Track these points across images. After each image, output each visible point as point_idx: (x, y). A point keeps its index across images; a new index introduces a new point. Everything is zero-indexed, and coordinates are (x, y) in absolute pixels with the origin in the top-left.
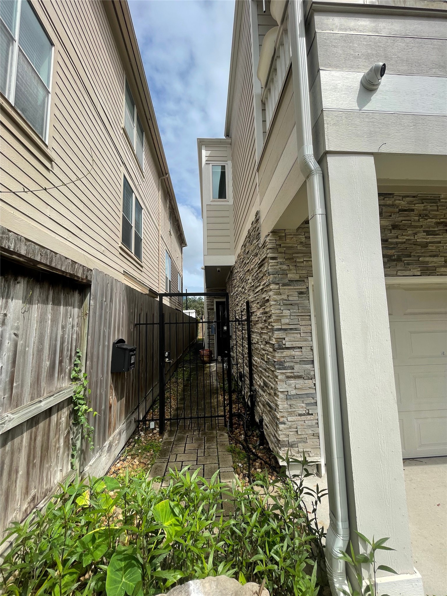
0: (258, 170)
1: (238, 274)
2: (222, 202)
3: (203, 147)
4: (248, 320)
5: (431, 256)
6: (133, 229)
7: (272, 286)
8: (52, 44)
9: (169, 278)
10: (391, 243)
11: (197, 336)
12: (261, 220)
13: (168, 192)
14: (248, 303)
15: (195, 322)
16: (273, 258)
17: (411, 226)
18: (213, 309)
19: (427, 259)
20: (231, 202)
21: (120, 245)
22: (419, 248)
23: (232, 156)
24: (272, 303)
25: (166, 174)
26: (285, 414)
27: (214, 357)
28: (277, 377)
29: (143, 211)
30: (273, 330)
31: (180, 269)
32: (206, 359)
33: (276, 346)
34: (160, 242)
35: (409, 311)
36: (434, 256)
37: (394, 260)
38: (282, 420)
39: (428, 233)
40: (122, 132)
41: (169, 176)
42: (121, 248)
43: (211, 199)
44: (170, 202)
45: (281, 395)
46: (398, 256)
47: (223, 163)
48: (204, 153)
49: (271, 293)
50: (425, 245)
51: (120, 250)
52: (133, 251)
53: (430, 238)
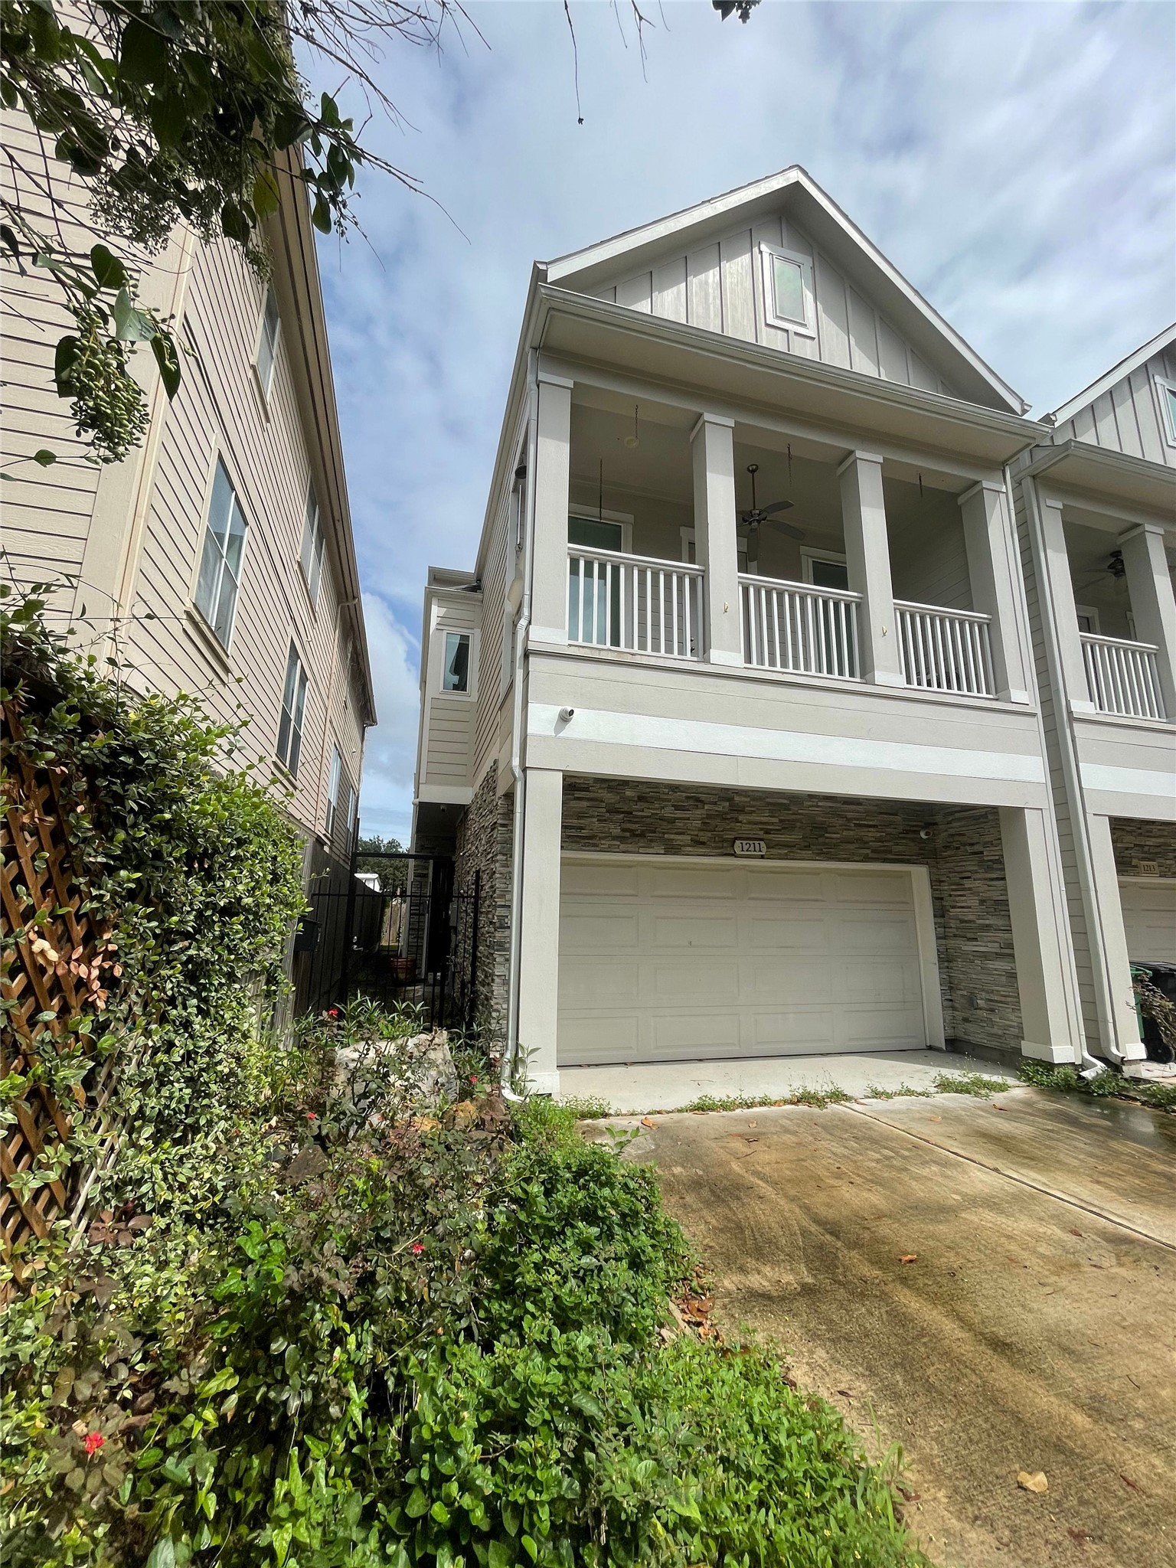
0: (500, 709)
1: (475, 822)
2: (458, 696)
3: (434, 601)
4: (477, 897)
5: (676, 834)
6: (293, 723)
7: (499, 857)
8: (247, 524)
9: (334, 803)
10: (637, 817)
11: (379, 939)
12: (499, 772)
13: (352, 626)
14: (478, 872)
15: (379, 902)
16: (503, 825)
17: (659, 799)
18: (426, 876)
19: (672, 836)
20: (474, 697)
21: (275, 758)
22: (665, 823)
23: (483, 620)
24: (497, 875)
25: (354, 598)
26: (501, 1001)
27: (420, 974)
28: (495, 960)
29: (308, 684)
30: (496, 907)
31: (355, 777)
32: (402, 976)
33: (497, 925)
34: (327, 732)
35: (656, 893)
36: (681, 834)
37: (637, 836)
38: (495, 1007)
39: (677, 808)
40: (296, 567)
41: (360, 601)
42: (274, 763)
43: (441, 689)
44: (355, 647)
45: (497, 980)
46: (642, 831)
47: (465, 632)
48: (436, 611)
49: (497, 864)
50: (672, 821)
51: (272, 767)
52: (287, 764)
53: (679, 814)
